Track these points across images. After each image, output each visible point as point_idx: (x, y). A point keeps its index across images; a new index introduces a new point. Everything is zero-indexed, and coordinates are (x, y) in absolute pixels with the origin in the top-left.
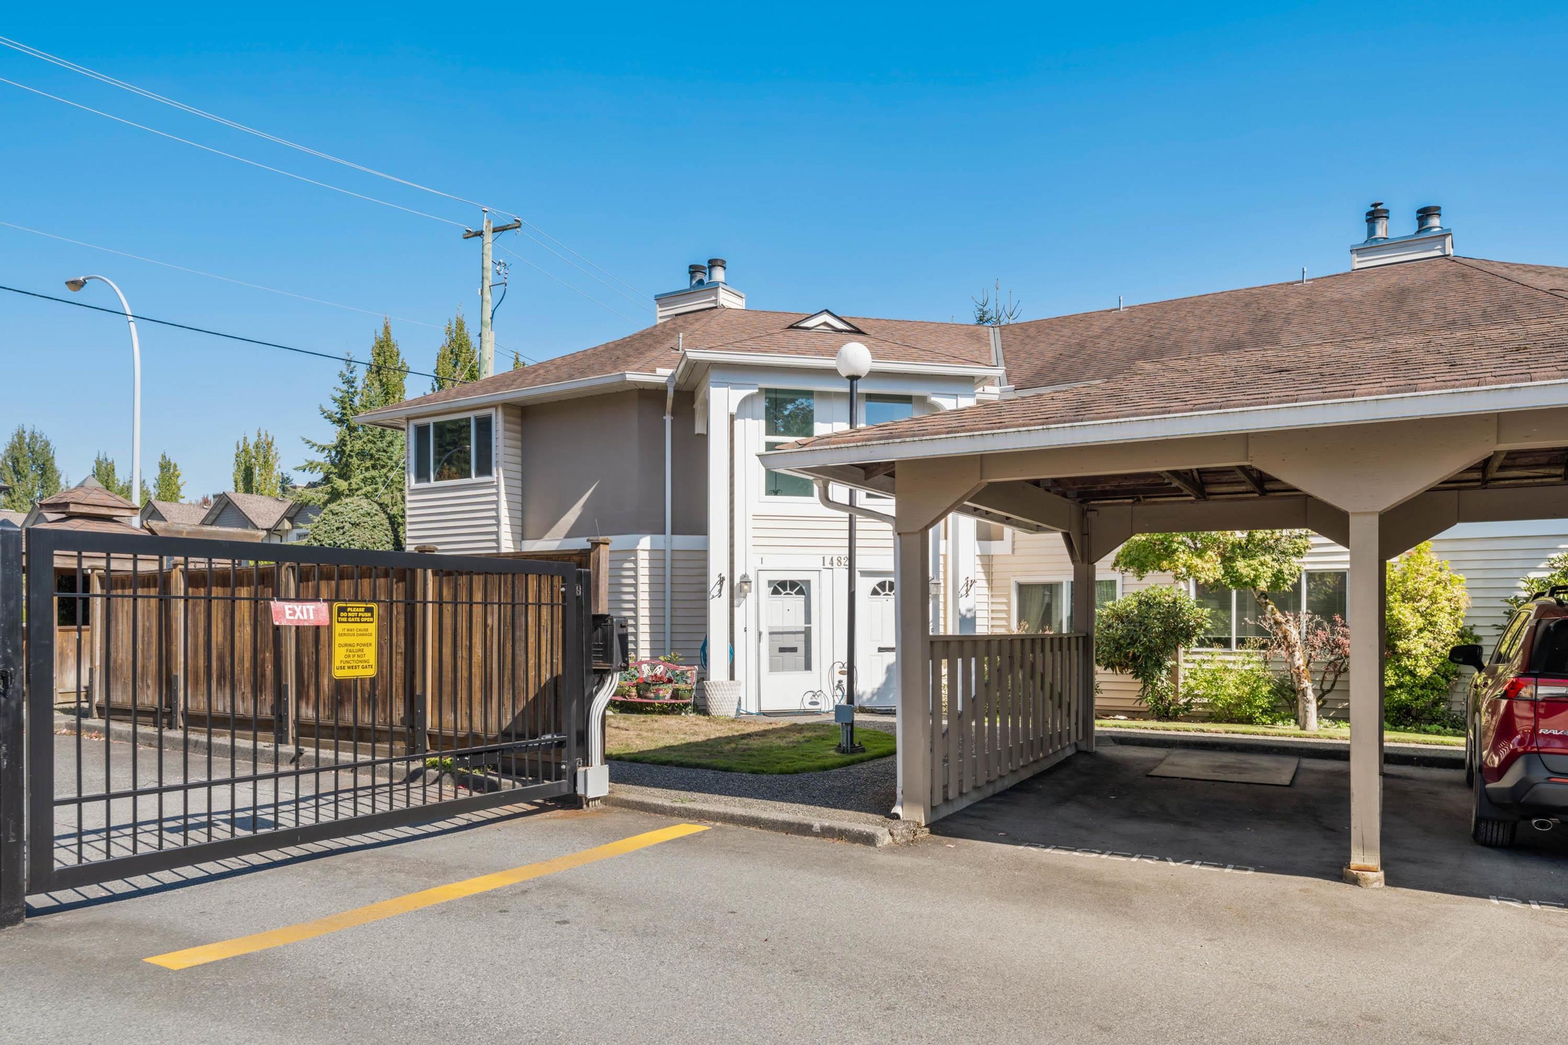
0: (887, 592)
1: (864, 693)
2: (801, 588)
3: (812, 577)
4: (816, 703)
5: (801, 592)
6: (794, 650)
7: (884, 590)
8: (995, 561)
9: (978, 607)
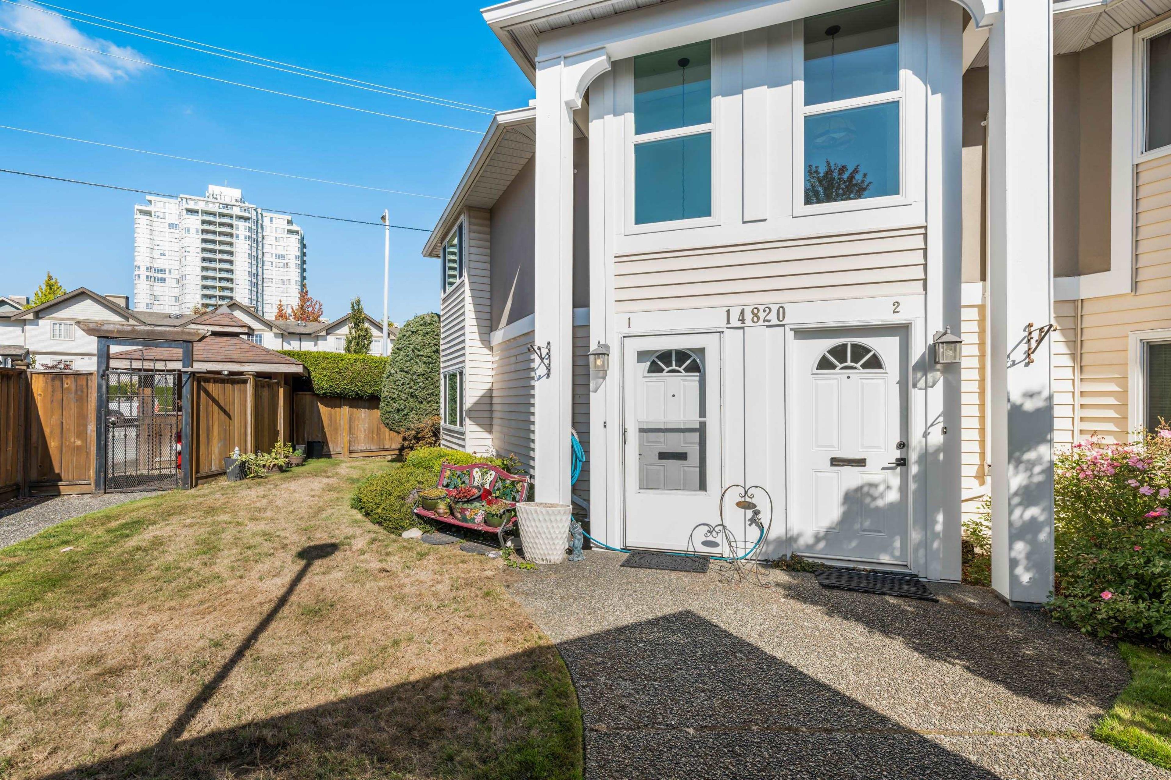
0: (849, 363)
1: (799, 535)
2: (694, 360)
3: (708, 343)
4: (715, 544)
5: (695, 368)
6: (682, 456)
7: (843, 360)
8: (1088, 308)
9: (1056, 386)
